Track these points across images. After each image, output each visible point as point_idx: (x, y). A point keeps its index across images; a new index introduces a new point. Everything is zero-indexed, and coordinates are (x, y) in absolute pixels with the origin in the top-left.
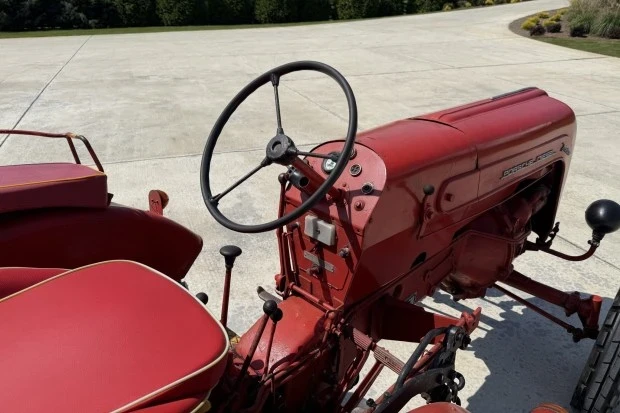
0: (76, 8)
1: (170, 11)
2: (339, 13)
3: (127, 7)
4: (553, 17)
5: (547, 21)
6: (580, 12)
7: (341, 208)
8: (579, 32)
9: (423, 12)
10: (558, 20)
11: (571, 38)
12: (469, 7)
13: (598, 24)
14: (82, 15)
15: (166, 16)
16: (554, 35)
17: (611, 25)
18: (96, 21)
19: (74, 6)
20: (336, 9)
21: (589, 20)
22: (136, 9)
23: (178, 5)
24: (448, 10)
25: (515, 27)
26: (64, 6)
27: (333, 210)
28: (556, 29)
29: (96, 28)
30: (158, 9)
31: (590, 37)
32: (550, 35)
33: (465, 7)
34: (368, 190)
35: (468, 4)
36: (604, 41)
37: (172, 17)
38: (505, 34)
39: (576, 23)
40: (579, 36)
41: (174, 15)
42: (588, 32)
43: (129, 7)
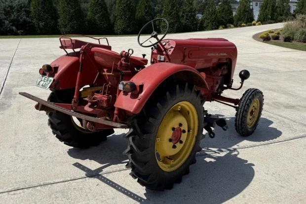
0: (11, 24)
1: (65, 26)
2: (162, 30)
3: (41, 24)
4: (276, 32)
5: (273, 34)
6: (288, 30)
7: (166, 52)
8: (288, 39)
9: (208, 30)
10: (279, 34)
11: (284, 42)
12: (233, 28)
13: (297, 35)
14: (14, 28)
15: (63, 29)
16: (276, 41)
17: (304, 36)
18: (22, 31)
19: (10, 22)
20: (160, 28)
21: (293, 33)
22: (46, 25)
23: (70, 23)
24: (221, 29)
25: (255, 37)
26: (4, 23)
27: (164, 53)
28: (277, 38)
29: (22, 35)
30: (58, 25)
31: (294, 42)
32: (274, 41)
33: (231, 27)
34: (172, 47)
35: (232, 26)
36: (301, 44)
37: (66, 29)
38: (249, 40)
39: (286, 35)
40: (288, 41)
41: (68, 29)
42: (293, 39)
43: (42, 24)
